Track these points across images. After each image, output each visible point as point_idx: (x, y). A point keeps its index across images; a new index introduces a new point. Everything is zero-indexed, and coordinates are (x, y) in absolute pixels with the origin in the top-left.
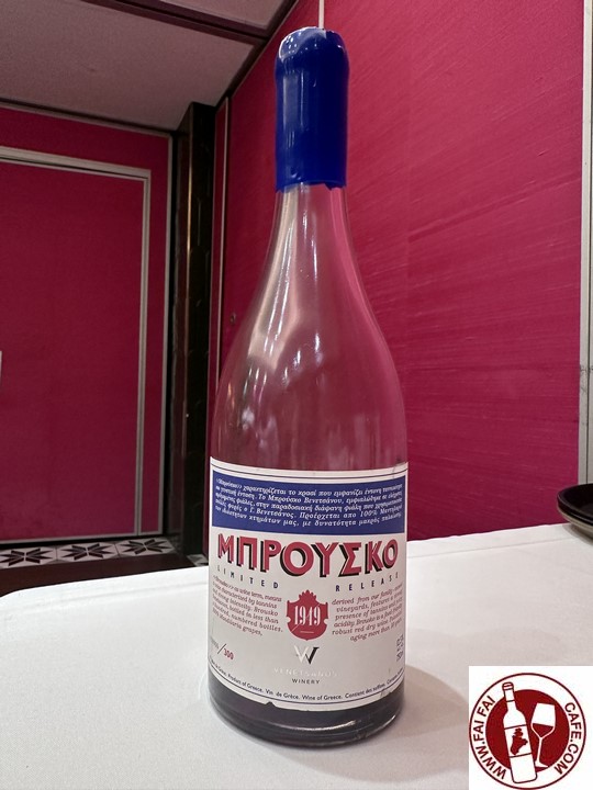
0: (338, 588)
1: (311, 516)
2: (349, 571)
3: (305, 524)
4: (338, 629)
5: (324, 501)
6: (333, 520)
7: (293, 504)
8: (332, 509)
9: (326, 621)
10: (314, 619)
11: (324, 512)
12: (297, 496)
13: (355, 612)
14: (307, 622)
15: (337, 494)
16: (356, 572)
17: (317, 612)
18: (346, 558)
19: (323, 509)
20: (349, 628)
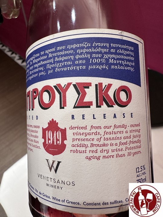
0: (73, 117)
1: (53, 66)
2: (81, 104)
3: (49, 72)
4: (74, 149)
5: (61, 53)
6: (67, 66)
7: (43, 60)
8: (66, 58)
9: (65, 142)
10: (57, 140)
11: (61, 61)
12: (45, 54)
13: (88, 137)
14: (53, 142)
15: (69, 47)
16: (88, 105)
17: (59, 135)
18: (79, 94)
19: (60, 59)
20: (84, 149)
